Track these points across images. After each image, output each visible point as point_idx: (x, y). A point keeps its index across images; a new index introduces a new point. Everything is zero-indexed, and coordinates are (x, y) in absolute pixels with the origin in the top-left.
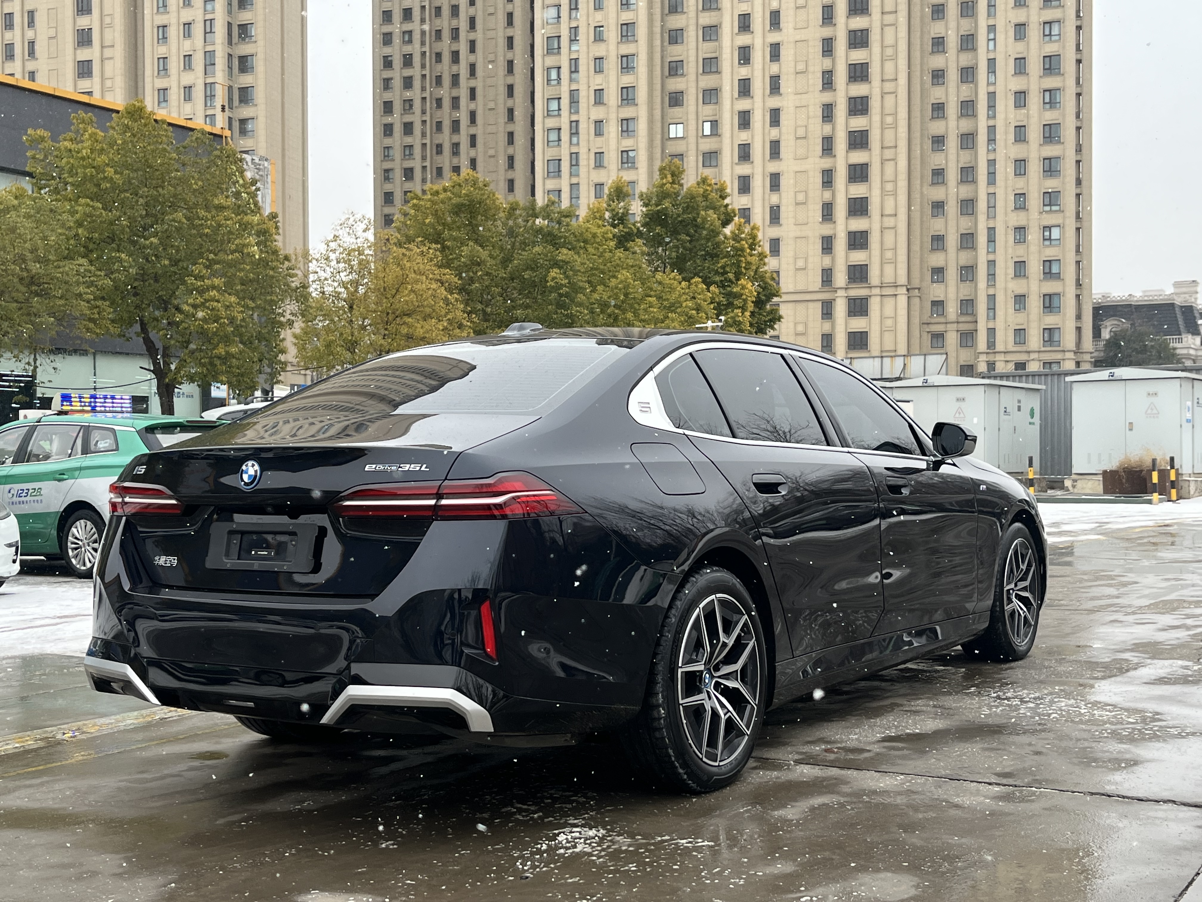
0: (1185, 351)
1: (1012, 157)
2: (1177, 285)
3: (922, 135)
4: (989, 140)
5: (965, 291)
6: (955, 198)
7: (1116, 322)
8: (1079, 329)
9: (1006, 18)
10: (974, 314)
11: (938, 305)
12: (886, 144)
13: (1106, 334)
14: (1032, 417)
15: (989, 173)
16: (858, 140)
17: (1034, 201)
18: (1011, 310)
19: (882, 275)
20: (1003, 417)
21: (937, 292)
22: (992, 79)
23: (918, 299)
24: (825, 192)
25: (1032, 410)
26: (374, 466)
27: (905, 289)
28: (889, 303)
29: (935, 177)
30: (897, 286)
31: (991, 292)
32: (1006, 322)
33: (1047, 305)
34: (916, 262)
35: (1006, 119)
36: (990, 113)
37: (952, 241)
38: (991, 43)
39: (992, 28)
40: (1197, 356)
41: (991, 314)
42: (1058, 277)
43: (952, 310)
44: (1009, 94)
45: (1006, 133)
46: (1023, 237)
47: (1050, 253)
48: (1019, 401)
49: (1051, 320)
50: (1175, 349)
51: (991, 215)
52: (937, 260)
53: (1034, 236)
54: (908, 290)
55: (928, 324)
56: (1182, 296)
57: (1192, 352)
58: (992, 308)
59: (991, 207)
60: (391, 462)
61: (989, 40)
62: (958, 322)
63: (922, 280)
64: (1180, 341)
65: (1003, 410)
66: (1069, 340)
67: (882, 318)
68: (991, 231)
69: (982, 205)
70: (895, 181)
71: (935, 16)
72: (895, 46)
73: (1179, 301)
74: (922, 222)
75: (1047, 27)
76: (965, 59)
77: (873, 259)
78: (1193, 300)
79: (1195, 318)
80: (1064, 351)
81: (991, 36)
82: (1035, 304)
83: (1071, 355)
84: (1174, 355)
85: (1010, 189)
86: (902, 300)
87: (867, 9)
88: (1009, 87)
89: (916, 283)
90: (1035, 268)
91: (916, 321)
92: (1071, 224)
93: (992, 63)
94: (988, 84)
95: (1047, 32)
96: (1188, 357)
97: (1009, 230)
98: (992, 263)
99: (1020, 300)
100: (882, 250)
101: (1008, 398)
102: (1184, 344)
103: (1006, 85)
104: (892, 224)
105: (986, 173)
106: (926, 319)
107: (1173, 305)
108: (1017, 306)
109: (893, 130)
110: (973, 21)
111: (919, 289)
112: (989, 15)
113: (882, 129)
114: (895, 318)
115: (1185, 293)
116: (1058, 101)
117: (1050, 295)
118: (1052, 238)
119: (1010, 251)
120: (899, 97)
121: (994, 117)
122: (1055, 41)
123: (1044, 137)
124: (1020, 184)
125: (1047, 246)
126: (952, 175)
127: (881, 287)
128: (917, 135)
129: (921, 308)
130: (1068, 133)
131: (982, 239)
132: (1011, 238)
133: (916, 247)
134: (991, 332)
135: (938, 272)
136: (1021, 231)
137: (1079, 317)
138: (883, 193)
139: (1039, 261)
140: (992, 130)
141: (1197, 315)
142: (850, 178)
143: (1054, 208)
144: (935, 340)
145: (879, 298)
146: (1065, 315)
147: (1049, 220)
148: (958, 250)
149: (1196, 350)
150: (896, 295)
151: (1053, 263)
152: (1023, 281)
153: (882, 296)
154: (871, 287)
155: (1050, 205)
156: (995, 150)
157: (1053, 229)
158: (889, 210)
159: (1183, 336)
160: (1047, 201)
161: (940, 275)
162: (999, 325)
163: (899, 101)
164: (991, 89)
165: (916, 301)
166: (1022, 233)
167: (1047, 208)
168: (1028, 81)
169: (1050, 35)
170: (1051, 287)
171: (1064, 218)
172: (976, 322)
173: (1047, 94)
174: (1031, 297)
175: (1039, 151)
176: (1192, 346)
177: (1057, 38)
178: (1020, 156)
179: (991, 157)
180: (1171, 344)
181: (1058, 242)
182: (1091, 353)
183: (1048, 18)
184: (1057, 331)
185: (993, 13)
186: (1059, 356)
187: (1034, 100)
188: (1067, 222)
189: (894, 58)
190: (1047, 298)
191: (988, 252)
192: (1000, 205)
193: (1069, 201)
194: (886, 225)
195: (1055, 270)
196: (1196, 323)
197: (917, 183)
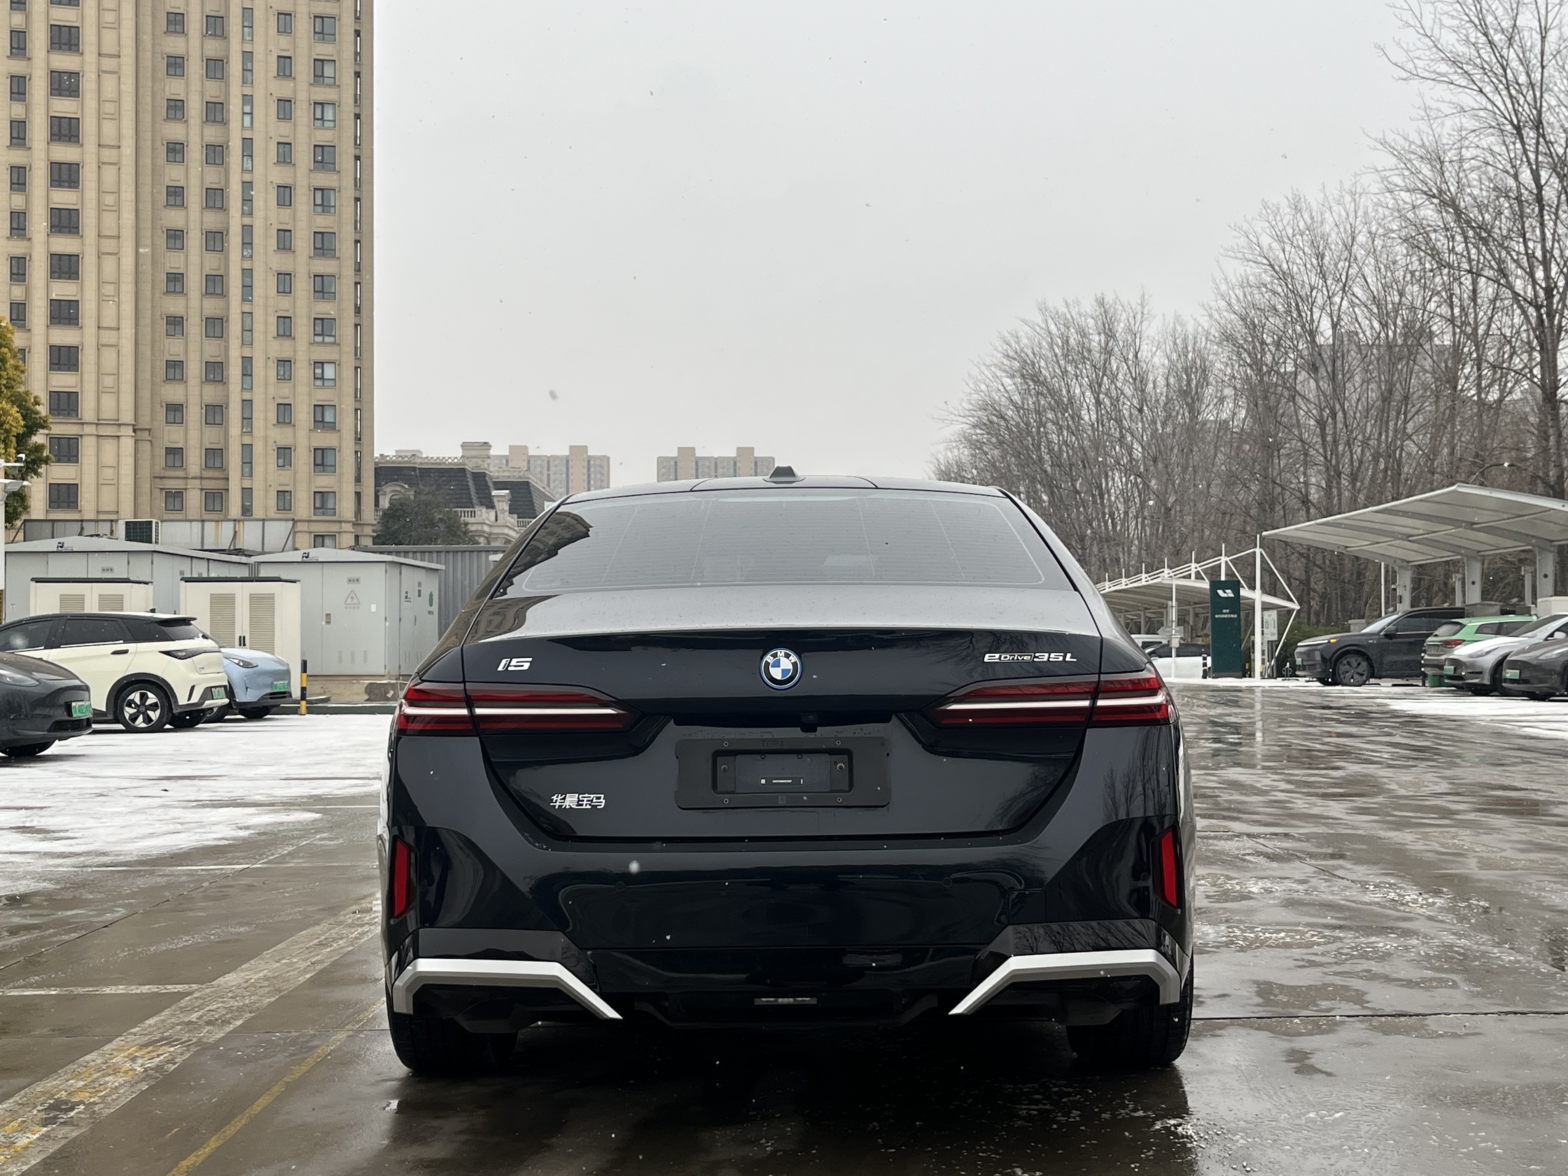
0: (479, 527)
1: (274, 269)
2: (465, 446)
3: (153, 228)
4: (243, 244)
5: (212, 437)
6: (198, 314)
7: (399, 489)
8: (358, 495)
9: (266, 88)
10: (223, 468)
11: (175, 453)
12: (106, 232)
13: (385, 503)
14: (431, 605)
15: (243, 286)
16: (65, 222)
17: (303, 328)
18: (273, 466)
19: (98, 409)
20: (405, 605)
21: (173, 436)
22: (248, 166)
23: (149, 444)
24: (13, 287)
25: (431, 595)
26: (997, 656)
27: (131, 428)
28: (109, 447)
29: (171, 284)
30: (120, 425)
31: (247, 440)
32: (266, 480)
33: (319, 461)
34: (146, 394)
35: (266, 219)
36: (246, 208)
37: (194, 370)
38: (247, 119)
39: (247, 99)
40: (491, 534)
41: (247, 470)
42: (332, 427)
43: (194, 461)
44: (270, 188)
45: (266, 237)
46: (287, 373)
47: (323, 396)
48: (420, 584)
49: (324, 482)
50: (466, 524)
51: (247, 339)
52: (173, 393)
53: (302, 372)
54: (134, 431)
55: (162, 478)
56: (474, 460)
57: (486, 529)
58: (248, 462)
59: (247, 330)
60: (1022, 650)
61: (244, 113)
62: (201, 478)
63: (153, 419)
64: (473, 515)
65: (404, 595)
66: (347, 508)
67: (99, 467)
68: (247, 362)
69: (235, 327)
70: (118, 283)
71: (172, 72)
72: (118, 101)
73: (470, 466)
74: (153, 342)
75: (319, 109)
76: (212, 134)
77: (86, 385)
78: (486, 466)
79: (488, 488)
80: (340, 522)
81: (247, 109)
82: (303, 459)
83: (348, 527)
84: (466, 533)
85: (271, 310)
86: (127, 444)
87: (78, 45)
88: (270, 179)
89: (145, 422)
90: (303, 415)
91: (146, 472)
92: (349, 362)
93: (247, 144)
94: (243, 170)
95: (319, 116)
96: (481, 533)
97: (270, 362)
98: (247, 404)
99: (284, 454)
100: (99, 374)
101: (410, 578)
102: (477, 519)
103: (266, 175)
104: (112, 341)
105: (240, 285)
106: (159, 470)
107: (464, 469)
108: (281, 462)
109: (115, 214)
110: (223, 84)
111: (149, 430)
112: (244, 82)
113: (100, 211)
114: (117, 467)
115: (475, 457)
116: (332, 204)
117: (323, 450)
118: (325, 377)
119: (271, 390)
120: (123, 171)
121: (251, 214)
122: (329, 129)
123: (315, 248)
124: (284, 304)
125: (318, 387)
126: (194, 283)
127: (97, 424)
128: (147, 225)
129: (153, 456)
130: (345, 247)
131: (235, 371)
132: (273, 373)
133: (146, 375)
134: (247, 493)
135: (175, 411)
136: (285, 363)
137: (358, 479)
138: (101, 299)
139: (309, 405)
140: (247, 230)
141: (490, 484)
142: (52, 272)
143: (328, 339)
144: (171, 500)
145: (93, 439)
146: (341, 475)
147: (321, 354)
148: (202, 383)
149: (491, 526)
150: (118, 437)
151: (326, 408)
152: (288, 430)
153: (98, 436)
154: (83, 424)
155: (322, 334)
156: (251, 257)
157: (326, 366)
158: (109, 320)
159: (476, 509)
160: (319, 329)
161: (178, 414)
162: (258, 485)
163: (124, 177)
164: (247, 177)
165: (146, 447)
166: (287, 368)
167: (319, 339)
168: (295, 172)
169: (322, 119)
170: (325, 439)
171: (340, 353)
172: (227, 479)
173: (319, 194)
174: (298, 450)
175: (308, 264)
176: (487, 522)
177: (331, 124)
178: (285, 269)
179: (247, 265)
180: (462, 518)
181: (332, 383)
182: (373, 525)
183: (320, 98)
184: (331, 496)
185: (249, 81)
186: (334, 528)
187: (303, 199)
188: (344, 358)
189: (117, 117)
190: (319, 453)
191: (243, 389)
192: (258, 327)
193: (346, 331)
194: (104, 341)
195: (328, 417)
196: (490, 493)
197: (146, 289)
